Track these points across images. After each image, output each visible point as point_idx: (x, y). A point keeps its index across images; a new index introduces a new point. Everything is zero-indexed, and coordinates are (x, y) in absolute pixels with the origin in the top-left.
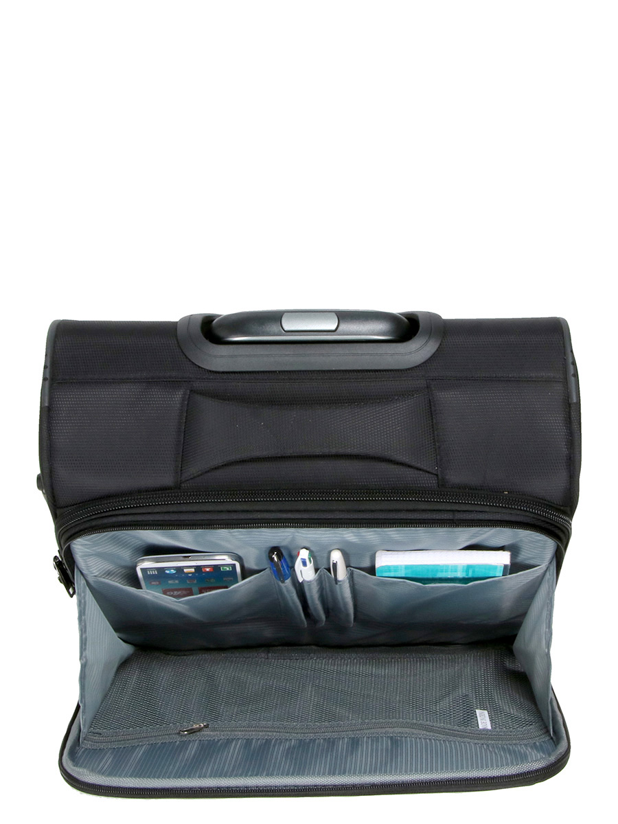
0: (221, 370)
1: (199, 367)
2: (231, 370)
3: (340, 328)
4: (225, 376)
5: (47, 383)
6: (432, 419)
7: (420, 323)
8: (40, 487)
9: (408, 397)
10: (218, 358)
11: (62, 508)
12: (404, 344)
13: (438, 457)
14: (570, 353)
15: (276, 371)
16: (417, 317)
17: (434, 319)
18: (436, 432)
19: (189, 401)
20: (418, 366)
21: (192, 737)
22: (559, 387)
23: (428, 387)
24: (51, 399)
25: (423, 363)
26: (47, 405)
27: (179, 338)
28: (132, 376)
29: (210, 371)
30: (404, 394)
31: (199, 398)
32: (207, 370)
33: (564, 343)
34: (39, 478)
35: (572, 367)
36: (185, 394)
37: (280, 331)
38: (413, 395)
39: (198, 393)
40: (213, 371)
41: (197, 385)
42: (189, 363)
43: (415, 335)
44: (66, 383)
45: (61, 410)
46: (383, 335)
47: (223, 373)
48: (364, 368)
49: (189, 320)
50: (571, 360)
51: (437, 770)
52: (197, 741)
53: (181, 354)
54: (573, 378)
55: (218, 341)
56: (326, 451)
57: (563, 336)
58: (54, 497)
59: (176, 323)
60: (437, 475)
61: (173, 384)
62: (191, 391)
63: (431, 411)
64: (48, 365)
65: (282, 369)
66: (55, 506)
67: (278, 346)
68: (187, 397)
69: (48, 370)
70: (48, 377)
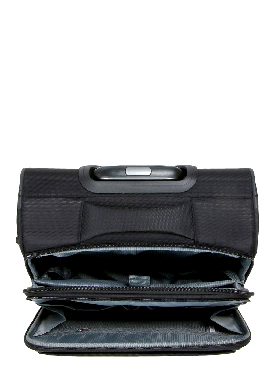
0: (98, 192)
1: (88, 191)
2: (103, 193)
3: (152, 174)
4: (100, 195)
5: (20, 198)
6: (192, 215)
7: (187, 170)
8: (17, 242)
9: (182, 205)
10: (97, 187)
11: (27, 253)
12: (180, 181)
13: (195, 232)
14: (254, 186)
15: (123, 193)
16: (186, 168)
17: (194, 169)
18: (194, 221)
19: (84, 206)
20: (186, 191)
21: (83, 332)
22: (249, 201)
23: (191, 201)
24: (22, 204)
25: (188, 190)
26: (20, 208)
27: (79, 178)
28: (58, 194)
29: (93, 193)
30: (180, 204)
31: (88, 205)
32: (92, 193)
33: (252, 181)
34: (17, 238)
35: (255, 192)
36: (82, 203)
37: (125, 175)
38: (184, 205)
39: (88, 203)
40: (95, 193)
41: (88, 199)
42: (84, 189)
43: (185, 177)
44: (29, 198)
45: (27, 210)
46: (171, 177)
47: (99, 194)
48: (162, 192)
49: (84, 168)
50: (255, 189)
51: (192, 341)
52: (86, 334)
53: (80, 185)
54: (256, 197)
55: (97, 179)
56: (145, 229)
57: (251, 178)
58: (24, 248)
59: (78, 170)
60: (194, 240)
61: (77, 198)
62: (85, 202)
63: (192, 212)
64: (21, 190)
65: (126, 192)
66: (24, 252)
67: (124, 182)
68: (83, 204)
69: (21, 192)
70: (21, 195)
